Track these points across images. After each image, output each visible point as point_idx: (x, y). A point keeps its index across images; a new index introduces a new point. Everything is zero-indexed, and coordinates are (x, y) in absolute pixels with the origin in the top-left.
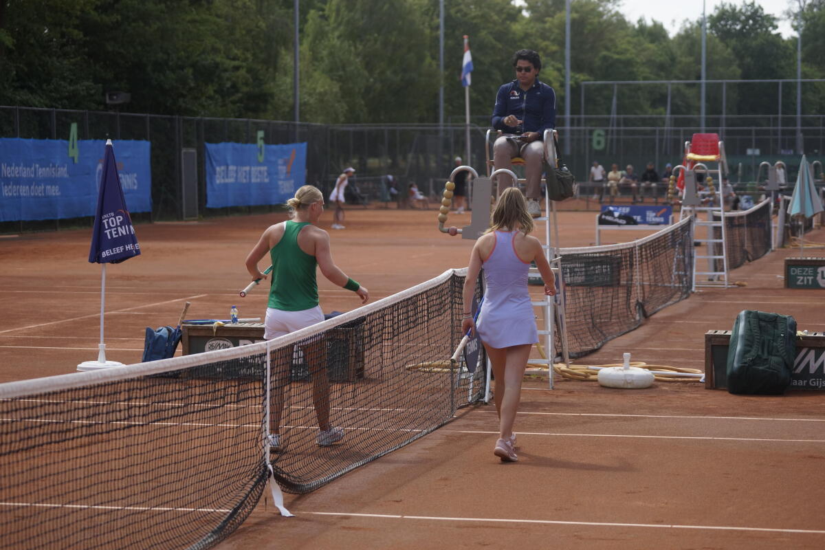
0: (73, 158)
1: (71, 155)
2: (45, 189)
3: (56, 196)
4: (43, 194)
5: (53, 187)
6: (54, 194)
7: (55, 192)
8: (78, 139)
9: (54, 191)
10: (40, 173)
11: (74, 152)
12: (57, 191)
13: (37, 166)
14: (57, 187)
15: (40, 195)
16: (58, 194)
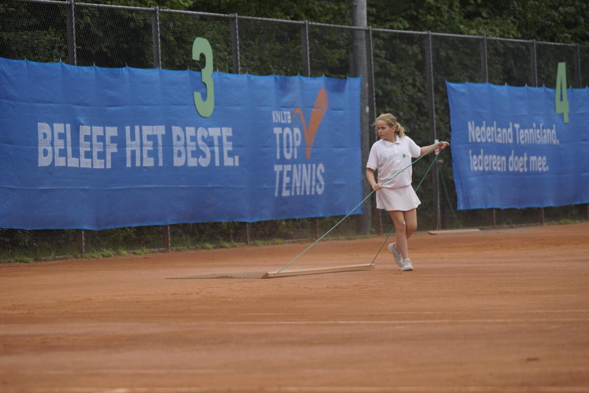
0: (562, 115)
1: (559, 111)
2: (528, 162)
3: (543, 172)
4: (526, 170)
5: (540, 158)
6: (540, 169)
7: (541, 166)
8: (568, 87)
9: (540, 164)
10: (521, 137)
11: (563, 107)
12: (544, 164)
13: (517, 126)
14: (544, 158)
15: (521, 170)
16: (545, 169)
